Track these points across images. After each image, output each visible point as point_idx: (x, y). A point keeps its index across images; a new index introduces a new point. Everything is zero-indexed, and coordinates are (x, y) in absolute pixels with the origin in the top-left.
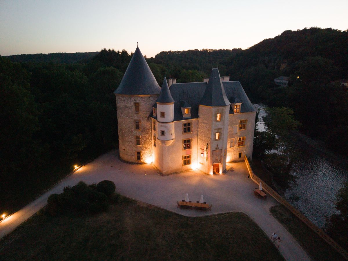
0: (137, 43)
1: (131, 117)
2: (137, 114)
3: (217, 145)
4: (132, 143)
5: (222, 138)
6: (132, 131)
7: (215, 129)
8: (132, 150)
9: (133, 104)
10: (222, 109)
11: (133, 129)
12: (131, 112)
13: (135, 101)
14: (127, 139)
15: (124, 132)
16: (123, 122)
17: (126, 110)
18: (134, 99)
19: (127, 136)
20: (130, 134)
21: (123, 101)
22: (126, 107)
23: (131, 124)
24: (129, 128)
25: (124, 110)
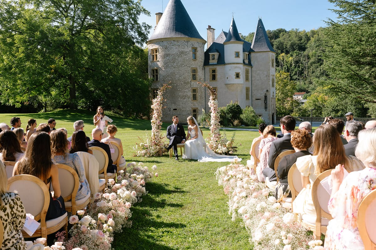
1: (188, 65)
2: (194, 61)
3: (273, 93)
4: (188, 98)
6: (188, 83)
7: (272, 75)
8: (188, 107)
9: (190, 49)
10: (274, 56)
11: (190, 80)
12: (187, 58)
13: (193, 45)
14: (180, 94)
15: (177, 86)
16: (175, 73)
17: (181, 56)
18: (192, 44)
19: (182, 89)
20: (186, 86)
21: (177, 46)
22: (182, 53)
23: (187, 74)
24: (185, 78)
25: (179, 57)
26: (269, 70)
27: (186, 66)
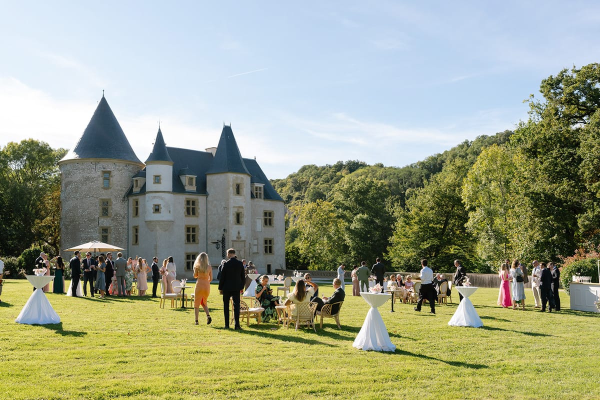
0: (103, 91)
1: (95, 196)
2: (106, 191)
3: (239, 233)
5: (244, 222)
6: (94, 220)
7: (234, 207)
9: (99, 173)
10: (242, 178)
11: (97, 216)
12: (95, 187)
13: (104, 168)
14: (83, 235)
15: (79, 224)
16: (77, 207)
17: (86, 184)
18: (103, 166)
19: (85, 229)
20: (91, 224)
21: (81, 171)
22: (87, 179)
23: (93, 208)
24: (89, 214)
25: (83, 185)
26: (228, 200)
27: (92, 197)
